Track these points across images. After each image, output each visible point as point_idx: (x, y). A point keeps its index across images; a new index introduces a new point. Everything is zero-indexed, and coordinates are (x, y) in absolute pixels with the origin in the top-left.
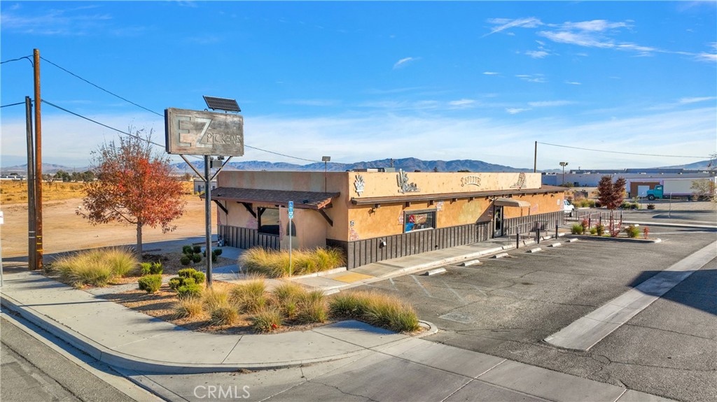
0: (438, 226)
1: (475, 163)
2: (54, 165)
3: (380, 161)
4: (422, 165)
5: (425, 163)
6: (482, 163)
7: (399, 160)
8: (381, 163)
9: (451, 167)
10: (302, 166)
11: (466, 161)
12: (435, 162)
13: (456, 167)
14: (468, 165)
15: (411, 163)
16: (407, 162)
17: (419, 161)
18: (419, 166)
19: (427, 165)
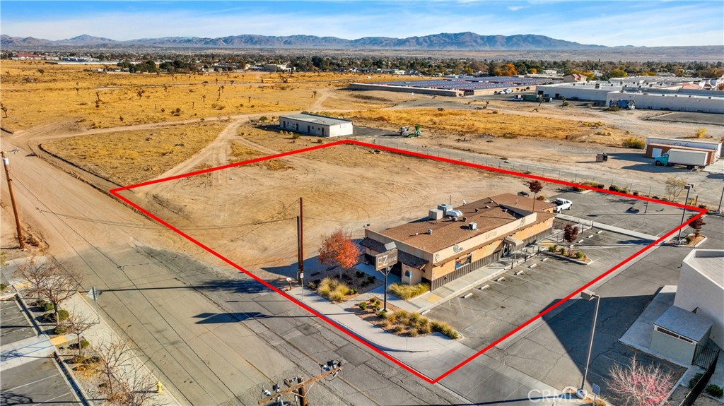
0: (472, 262)
1: (538, 38)
2: (102, 39)
3: (434, 36)
4: (479, 41)
5: (482, 38)
6: (546, 38)
7: (455, 34)
8: (435, 38)
9: (511, 43)
10: (351, 41)
11: (529, 36)
12: (494, 37)
13: (516, 43)
14: (531, 40)
15: (467, 39)
16: (463, 37)
17: (477, 36)
18: (476, 42)
19: (485, 40)
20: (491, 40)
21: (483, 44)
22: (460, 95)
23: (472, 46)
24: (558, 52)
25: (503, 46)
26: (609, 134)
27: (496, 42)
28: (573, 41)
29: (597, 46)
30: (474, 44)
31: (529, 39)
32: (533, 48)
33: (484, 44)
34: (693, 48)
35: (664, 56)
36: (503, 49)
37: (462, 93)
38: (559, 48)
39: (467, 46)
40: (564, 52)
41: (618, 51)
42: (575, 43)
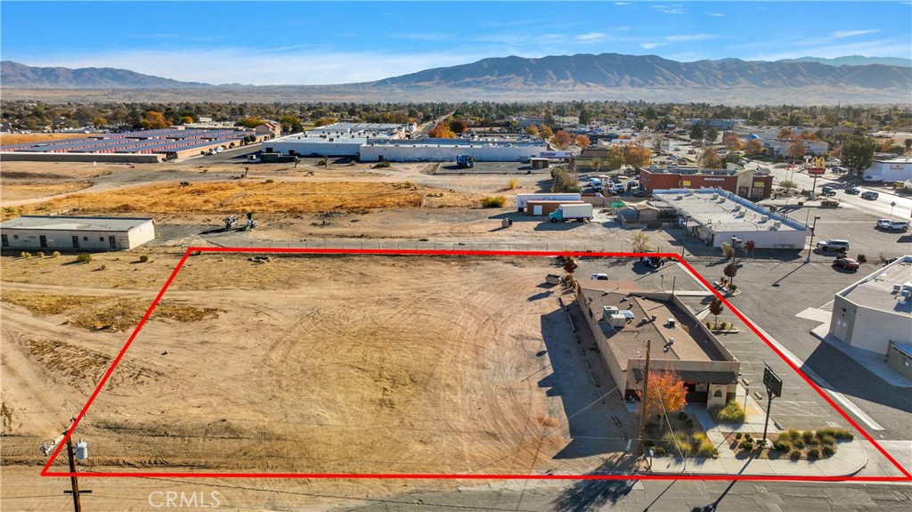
4: (29, 74)
6: (131, 73)
11: (106, 69)
17: (24, 68)
18: (24, 75)
19: (40, 74)
20: (49, 74)
21: (37, 80)
22: (163, 159)
23: (19, 81)
24: (155, 91)
25: (70, 82)
26: (442, 195)
27: (58, 77)
28: (167, 78)
29: (198, 84)
30: (23, 79)
31: (107, 73)
32: (117, 86)
33: (39, 79)
34: (302, 87)
35: (278, 97)
36: (72, 87)
37: (164, 156)
38: (153, 87)
39: (12, 82)
40: (163, 91)
41: (225, 90)
42: (170, 80)
